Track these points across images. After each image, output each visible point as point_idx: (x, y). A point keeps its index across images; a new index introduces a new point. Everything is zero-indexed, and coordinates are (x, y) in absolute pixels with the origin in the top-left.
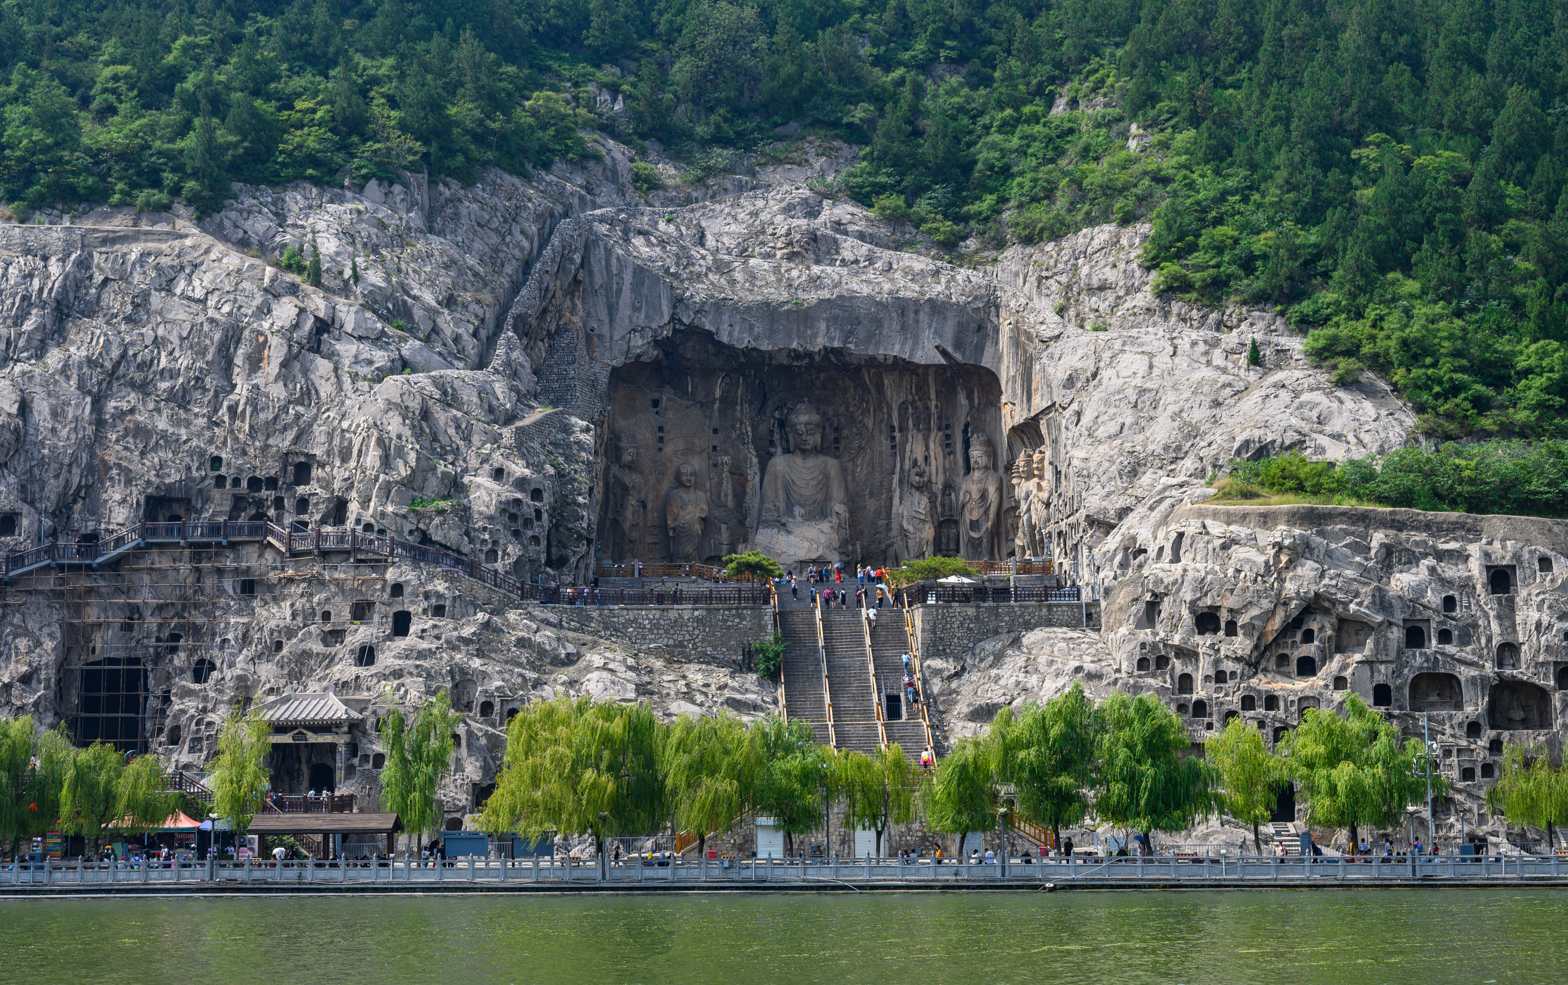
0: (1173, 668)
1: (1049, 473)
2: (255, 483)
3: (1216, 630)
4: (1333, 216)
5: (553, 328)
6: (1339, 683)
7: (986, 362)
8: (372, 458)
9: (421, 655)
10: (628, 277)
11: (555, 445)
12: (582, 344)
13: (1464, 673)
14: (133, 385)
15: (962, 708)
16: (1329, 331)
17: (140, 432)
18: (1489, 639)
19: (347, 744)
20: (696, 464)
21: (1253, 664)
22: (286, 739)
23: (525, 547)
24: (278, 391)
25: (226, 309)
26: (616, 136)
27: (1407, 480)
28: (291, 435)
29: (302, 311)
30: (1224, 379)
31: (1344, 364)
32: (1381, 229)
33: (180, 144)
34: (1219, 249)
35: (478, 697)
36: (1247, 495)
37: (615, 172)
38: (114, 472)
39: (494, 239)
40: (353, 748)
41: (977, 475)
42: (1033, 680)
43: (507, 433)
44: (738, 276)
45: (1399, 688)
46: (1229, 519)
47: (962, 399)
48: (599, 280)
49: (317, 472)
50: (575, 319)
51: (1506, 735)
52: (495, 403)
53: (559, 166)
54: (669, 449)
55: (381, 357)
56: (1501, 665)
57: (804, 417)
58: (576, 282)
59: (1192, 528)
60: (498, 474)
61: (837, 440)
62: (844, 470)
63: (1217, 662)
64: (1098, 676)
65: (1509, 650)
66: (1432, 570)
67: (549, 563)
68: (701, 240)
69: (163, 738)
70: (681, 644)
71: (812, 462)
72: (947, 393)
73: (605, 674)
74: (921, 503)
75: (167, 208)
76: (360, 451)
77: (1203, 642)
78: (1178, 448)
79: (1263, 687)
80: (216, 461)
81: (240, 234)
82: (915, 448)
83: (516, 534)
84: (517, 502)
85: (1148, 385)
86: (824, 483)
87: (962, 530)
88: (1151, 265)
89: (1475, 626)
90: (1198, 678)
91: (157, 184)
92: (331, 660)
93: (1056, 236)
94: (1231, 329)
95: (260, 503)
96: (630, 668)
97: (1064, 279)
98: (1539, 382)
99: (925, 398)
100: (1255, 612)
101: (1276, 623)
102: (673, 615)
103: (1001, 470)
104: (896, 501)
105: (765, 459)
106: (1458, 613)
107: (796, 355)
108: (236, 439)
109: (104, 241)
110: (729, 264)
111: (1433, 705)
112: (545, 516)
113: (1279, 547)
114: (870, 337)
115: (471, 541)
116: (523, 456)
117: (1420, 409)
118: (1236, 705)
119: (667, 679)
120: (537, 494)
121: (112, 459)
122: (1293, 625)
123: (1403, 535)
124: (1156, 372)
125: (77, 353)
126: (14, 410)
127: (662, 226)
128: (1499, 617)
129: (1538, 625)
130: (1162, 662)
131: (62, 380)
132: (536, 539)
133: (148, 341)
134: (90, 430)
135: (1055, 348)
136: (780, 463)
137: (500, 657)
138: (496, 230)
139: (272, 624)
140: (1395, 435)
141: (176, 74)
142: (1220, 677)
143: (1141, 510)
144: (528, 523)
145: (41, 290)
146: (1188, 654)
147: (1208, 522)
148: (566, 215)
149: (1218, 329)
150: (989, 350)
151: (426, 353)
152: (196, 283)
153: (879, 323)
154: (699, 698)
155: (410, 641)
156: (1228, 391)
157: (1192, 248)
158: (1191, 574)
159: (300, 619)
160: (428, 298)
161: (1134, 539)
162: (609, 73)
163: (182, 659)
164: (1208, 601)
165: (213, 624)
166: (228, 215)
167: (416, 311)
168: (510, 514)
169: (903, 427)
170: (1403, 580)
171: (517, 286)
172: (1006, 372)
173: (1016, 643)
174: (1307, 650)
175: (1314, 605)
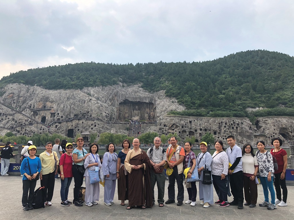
1: (156, 112)
2: (84, 113)
4: (181, 89)
6: (176, 131)
8: (94, 111)
9: (97, 129)
10: (121, 95)
11: (111, 110)
13: (187, 130)
14: (74, 105)
16: (179, 100)
17: (74, 109)
19: (89, 136)
20: (127, 111)
22: (84, 136)
24: (86, 105)
26: (121, 82)
27: (183, 113)
31: (180, 103)
32: (186, 91)
33: (79, 83)
34: (171, 92)
35: (101, 132)
36: (169, 114)
37: (120, 85)
39: (108, 92)
41: (152, 112)
42: (150, 131)
43: (106, 109)
44: (131, 95)
45: (181, 132)
46: (167, 117)
48: (118, 95)
49: (89, 112)
50: (116, 99)
51: (190, 136)
52: (106, 106)
53: (115, 85)
54: (125, 110)
55: (96, 102)
57: (137, 107)
58: (116, 95)
59: (164, 117)
60: (105, 112)
62: (140, 112)
63: (165, 129)
64: (156, 130)
65: (191, 128)
66: (184, 121)
67: (110, 120)
68: (128, 91)
69: (75, 136)
70: (120, 128)
71: (138, 111)
72: (150, 105)
73: (113, 130)
74: (147, 115)
75: (78, 89)
77: (164, 127)
78: (165, 110)
80: (81, 112)
82: (147, 110)
85: (164, 105)
86: (138, 113)
87: (151, 117)
88: (165, 94)
89: (188, 126)
90: (164, 130)
91: (77, 87)
92: (89, 129)
93: (159, 91)
95: (84, 115)
96: (115, 130)
97: (159, 95)
98: (197, 104)
99: (148, 105)
100: (169, 125)
101: (170, 126)
102: (119, 125)
104: (145, 115)
105: (134, 111)
106: (186, 125)
107: (136, 102)
109: (72, 92)
111: (184, 133)
113: (171, 119)
114: (142, 100)
115: (102, 119)
116: (108, 111)
117: (186, 107)
118: (167, 133)
119: (119, 131)
120: (109, 114)
121: (71, 111)
122: (171, 126)
123: (182, 118)
124: (165, 103)
125: (69, 102)
126: (63, 107)
127: (124, 90)
128: (190, 125)
129: (193, 126)
130: (161, 129)
131: (67, 104)
132: (108, 118)
133: (75, 101)
134: (70, 109)
137: (104, 129)
140: (184, 109)
141: (80, 77)
142: (166, 131)
144: (108, 117)
145: (66, 97)
149: (170, 100)
150: (153, 101)
152: (80, 96)
153: (143, 99)
155: (96, 127)
156: (170, 105)
157: (169, 92)
158: (164, 122)
159: (87, 125)
160: (101, 97)
161: (160, 118)
163: (77, 129)
164: (165, 124)
165: (79, 126)
166: (83, 90)
167: (100, 98)
168: (106, 116)
169: (146, 108)
170: (182, 122)
171: (110, 96)
172: (154, 103)
173: (150, 127)
174: (173, 128)
175: (174, 124)
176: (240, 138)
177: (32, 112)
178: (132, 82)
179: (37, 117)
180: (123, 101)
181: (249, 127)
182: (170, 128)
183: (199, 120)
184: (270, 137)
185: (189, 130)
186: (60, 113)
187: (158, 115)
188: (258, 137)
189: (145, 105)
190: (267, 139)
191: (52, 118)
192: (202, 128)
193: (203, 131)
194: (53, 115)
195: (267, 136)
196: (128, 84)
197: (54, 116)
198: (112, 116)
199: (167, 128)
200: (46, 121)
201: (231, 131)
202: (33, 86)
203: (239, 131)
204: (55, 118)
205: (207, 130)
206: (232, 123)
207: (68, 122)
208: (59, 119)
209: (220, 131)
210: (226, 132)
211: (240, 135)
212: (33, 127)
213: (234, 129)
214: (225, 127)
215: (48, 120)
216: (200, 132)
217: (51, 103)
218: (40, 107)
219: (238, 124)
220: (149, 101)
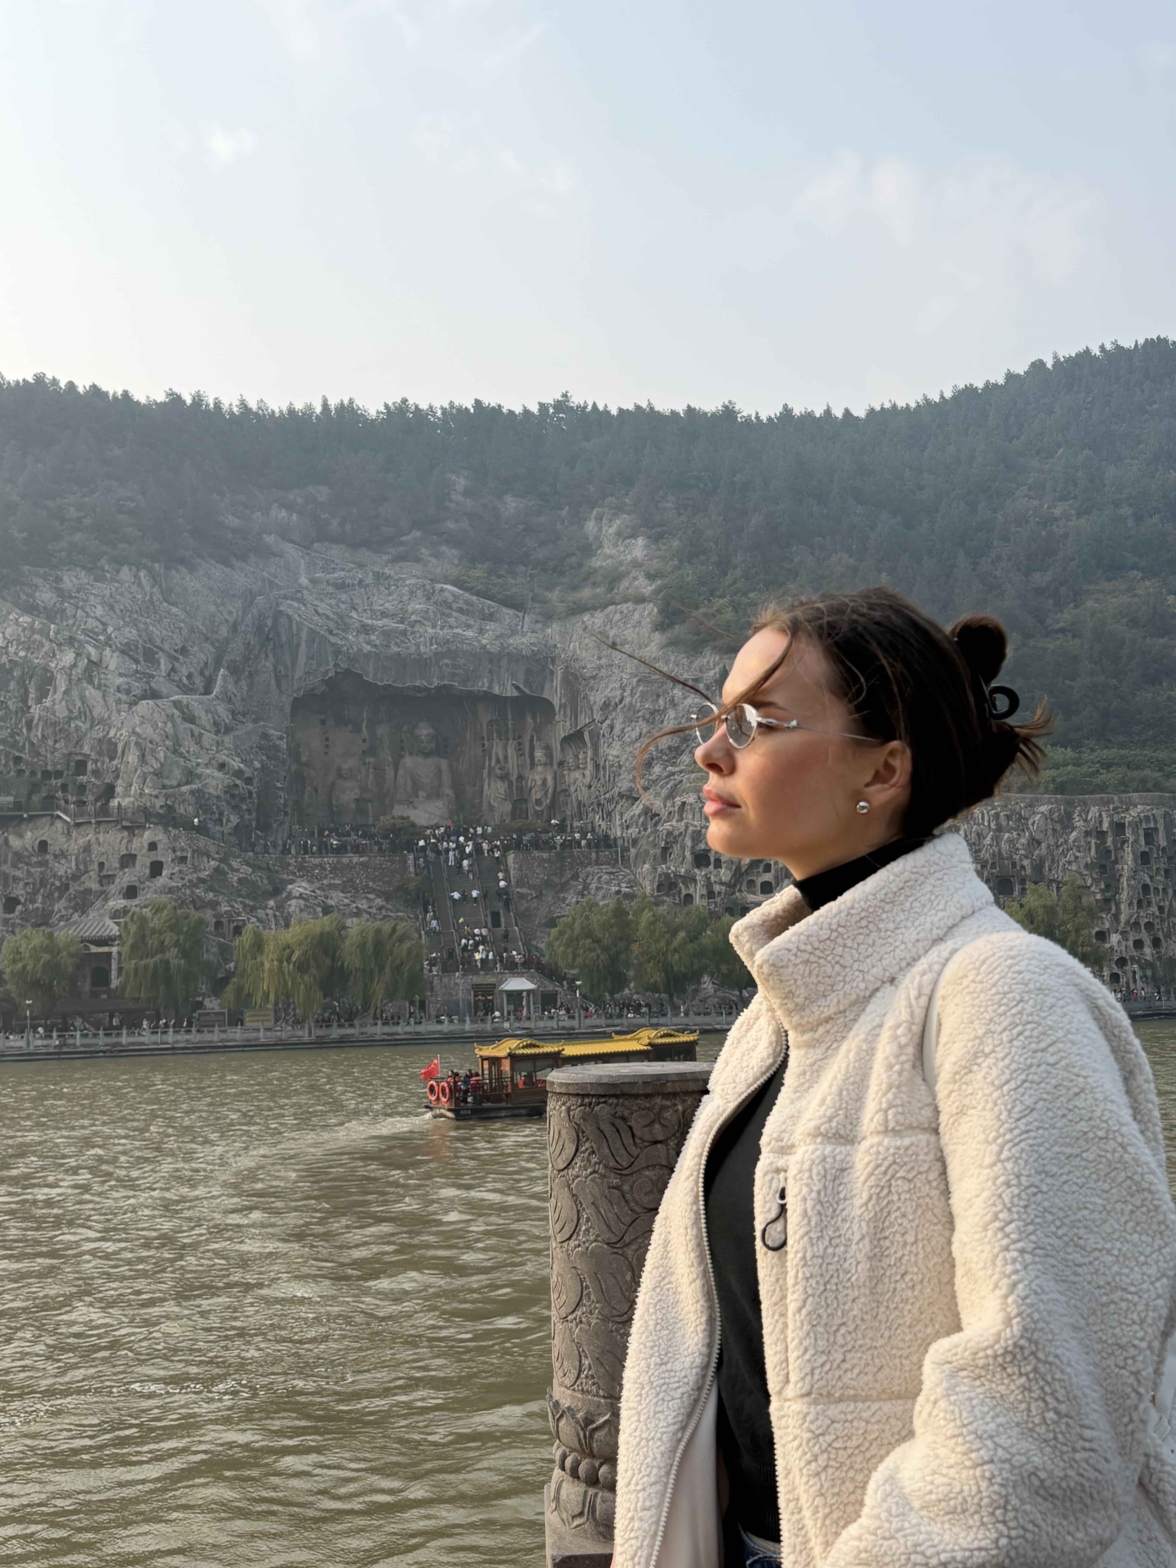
0: (680, 891)
1: (590, 766)
2: (47, 775)
3: (708, 865)
5: (253, 670)
7: (546, 695)
8: (132, 757)
9: (172, 890)
10: (304, 636)
11: (260, 748)
21: (731, 886)
23: (242, 817)
24: (62, 711)
26: (291, 541)
28: (71, 741)
29: (79, 655)
35: (212, 918)
41: (540, 768)
47: (530, 720)
48: (284, 639)
53: (253, 559)
54: (332, 752)
55: (137, 687)
57: (424, 731)
59: (691, 799)
60: (222, 766)
61: (446, 747)
62: (450, 766)
63: (709, 886)
70: (351, 880)
71: (430, 761)
72: (519, 716)
74: (502, 788)
76: (123, 752)
77: (700, 874)
79: (739, 901)
82: (498, 751)
83: (235, 807)
84: (236, 786)
86: (438, 775)
87: (530, 806)
88: (656, 629)
90: (697, 896)
92: (105, 896)
93: (591, 611)
95: (50, 788)
99: (504, 719)
103: (555, 767)
104: (486, 787)
105: (397, 759)
107: (419, 689)
108: (32, 744)
112: (255, 796)
114: (468, 678)
115: (205, 812)
120: (248, 781)
127: (326, 602)
130: (673, 886)
132: (249, 811)
135: (594, 684)
136: (408, 761)
138: (213, 603)
139: (61, 871)
142: (711, 895)
143: (654, 788)
144: (243, 799)
146: (689, 881)
148: (260, 594)
150: (547, 686)
151: (168, 686)
153: (473, 669)
154: (365, 916)
155: (163, 881)
158: (691, 828)
159: (82, 868)
162: (286, 497)
165: (18, 873)
169: (490, 737)
171: (229, 641)
172: (560, 701)
173: (576, 877)
180: (324, 682)
189: (485, 716)
210: (1152, 897)
214: (1145, 858)
220: (517, 688)
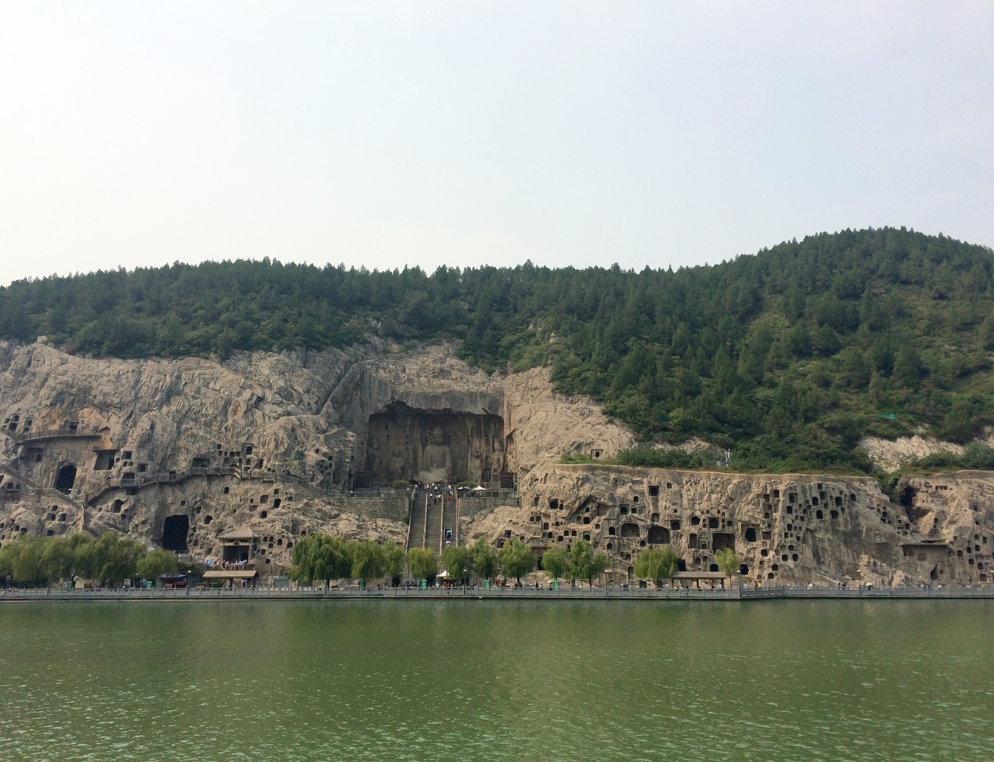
0: (542, 521)
1: (514, 452)
2: (232, 454)
3: (556, 508)
5: (349, 401)
6: (597, 526)
7: (499, 414)
8: (272, 445)
9: (282, 514)
10: (377, 383)
11: (341, 441)
12: (359, 407)
13: (640, 523)
14: (192, 420)
15: (472, 534)
16: (608, 405)
17: (193, 436)
18: (649, 512)
19: (253, 546)
21: (569, 519)
22: (232, 544)
23: (325, 477)
24: (242, 422)
25: (227, 393)
26: (377, 335)
28: (246, 437)
29: (253, 394)
30: (570, 420)
31: (610, 415)
32: (629, 369)
35: (301, 529)
37: (376, 348)
38: (183, 450)
39: (328, 370)
40: (255, 547)
41: (497, 453)
42: (495, 525)
43: (322, 437)
44: (415, 384)
45: (618, 528)
46: (563, 469)
47: (493, 426)
48: (366, 384)
49: (254, 450)
50: (357, 398)
51: (654, 545)
52: (319, 426)
54: (391, 443)
55: (280, 410)
56: (653, 521)
57: (437, 431)
58: (358, 385)
59: (550, 472)
60: (317, 451)
61: (449, 440)
62: (451, 451)
63: (556, 519)
64: (517, 524)
65: (656, 516)
66: (631, 487)
67: (334, 482)
68: (404, 371)
69: (192, 544)
70: (375, 511)
71: (440, 448)
72: (487, 424)
73: (347, 521)
74: (477, 462)
75: (210, 358)
76: (269, 443)
77: (552, 512)
78: (553, 444)
79: (572, 528)
80: (219, 446)
81: (235, 368)
82: (476, 443)
83: (322, 472)
84: (323, 461)
85: (545, 422)
86: (444, 456)
87: (492, 472)
88: (551, 381)
89: (645, 507)
90: (550, 524)
91: (206, 350)
92: (252, 516)
93: (523, 371)
94: (575, 403)
95: (234, 461)
96: (357, 519)
97: (523, 385)
99: (480, 426)
100: (569, 501)
101: (577, 505)
102: (373, 501)
103: (504, 451)
104: (469, 462)
105: (424, 446)
106: (639, 503)
107: (434, 411)
108: (227, 438)
109: (186, 370)
110: (413, 379)
111: (630, 535)
112: (333, 466)
113: (578, 479)
114: (460, 405)
115: (305, 474)
116: (327, 445)
117: (634, 431)
118: (562, 535)
119: (370, 524)
120: (330, 458)
121: (182, 445)
122: (581, 506)
123: (622, 475)
124: (549, 417)
125: (173, 408)
126: (149, 428)
127: (390, 366)
128: (653, 504)
129: (665, 507)
130: (539, 518)
131: (167, 417)
132: (329, 474)
133: (199, 404)
134: (175, 435)
135: (518, 409)
137: (310, 515)
138: (329, 367)
139: (233, 503)
140: (625, 440)
141: (220, 313)
142: (557, 524)
143: (538, 465)
144: (326, 468)
145: (162, 386)
146: (547, 516)
147: (556, 470)
148: (356, 362)
149: (571, 404)
150: (500, 410)
151: (297, 409)
152: (217, 384)
153: (463, 400)
154: (379, 530)
155: (279, 509)
156: (571, 424)
157: (564, 376)
158: (549, 488)
159: (242, 502)
160: (300, 390)
161: (535, 475)
162: (378, 314)
163: (201, 516)
164: (554, 498)
165: (213, 504)
166: (231, 361)
167: (295, 394)
168: (320, 465)
169: (472, 436)
170: (621, 491)
171: (334, 386)
172: (505, 417)
173: (492, 512)
174: (587, 515)
175: (589, 499)
176: (847, 557)
177: (18, 445)
178: (422, 338)
179: (38, 467)
180: (387, 406)
181: (878, 510)
182: (574, 516)
183: (687, 483)
184: (965, 553)
185: (649, 522)
186: (134, 450)
187: (523, 463)
188: (917, 553)
189: (470, 425)
190: (950, 558)
191: (102, 472)
192: (698, 513)
193: (704, 526)
194: (107, 459)
195: (951, 546)
196: (406, 343)
197: (111, 464)
198: (340, 464)
199: (564, 513)
200: (77, 482)
201: (812, 526)
202: (29, 343)
203: (842, 528)
204: (114, 471)
205: (721, 524)
206: (816, 494)
207: (168, 490)
208: (129, 476)
209: (770, 526)
210: (793, 531)
211: (846, 543)
212: (21, 509)
213: (824, 522)
214: (789, 510)
215: (83, 480)
216: (694, 530)
217: (101, 411)
218: (55, 427)
219: (838, 501)
220: (485, 411)
